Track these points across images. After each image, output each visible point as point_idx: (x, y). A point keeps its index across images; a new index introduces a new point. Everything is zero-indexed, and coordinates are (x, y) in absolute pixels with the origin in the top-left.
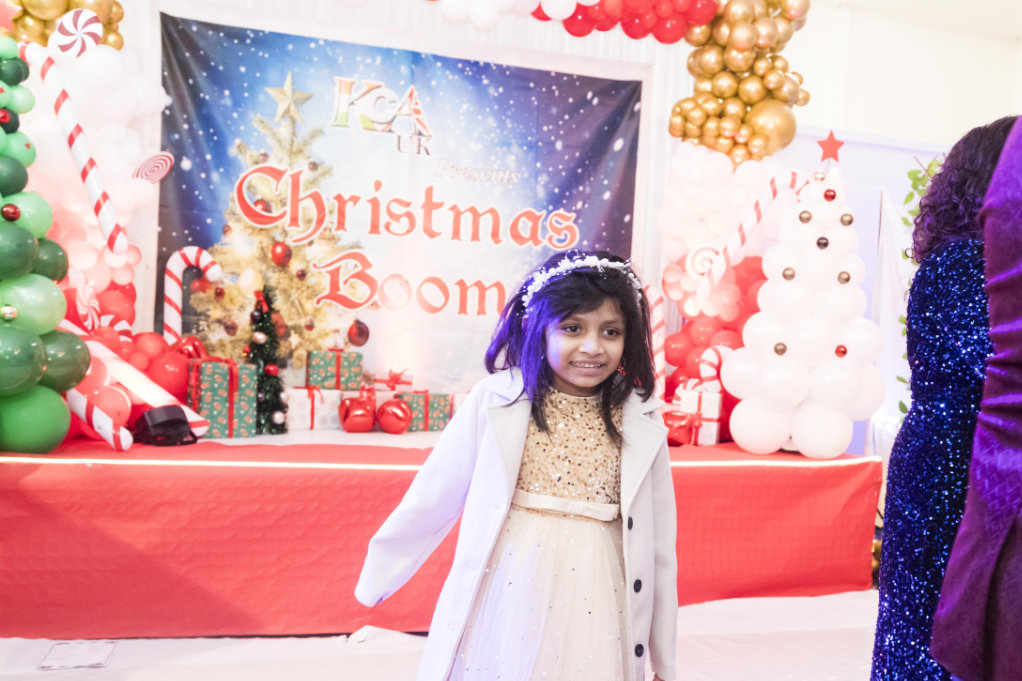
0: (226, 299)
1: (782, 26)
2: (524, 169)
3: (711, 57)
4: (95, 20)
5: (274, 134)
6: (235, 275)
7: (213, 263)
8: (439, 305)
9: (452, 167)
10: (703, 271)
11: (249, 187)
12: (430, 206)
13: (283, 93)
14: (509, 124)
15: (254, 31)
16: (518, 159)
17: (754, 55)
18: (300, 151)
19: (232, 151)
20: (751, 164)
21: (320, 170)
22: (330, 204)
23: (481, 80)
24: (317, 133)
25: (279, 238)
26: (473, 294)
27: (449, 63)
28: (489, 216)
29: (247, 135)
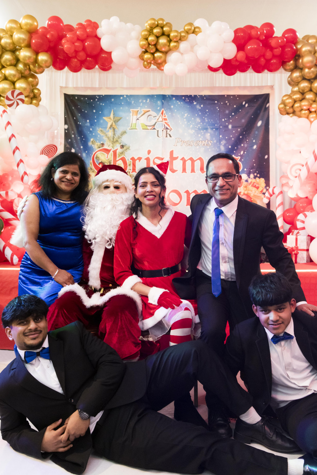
2: (214, 139)
3: (296, 74)
4: (21, 94)
5: (106, 135)
8: (177, 203)
9: (181, 141)
10: (297, 175)
11: (97, 157)
12: (172, 158)
13: (110, 119)
14: (207, 121)
15: (99, 96)
16: (211, 135)
18: (117, 141)
19: (90, 144)
21: (125, 148)
22: (129, 161)
23: (193, 103)
24: (125, 132)
27: (178, 97)
28: (199, 161)
29: (95, 137)
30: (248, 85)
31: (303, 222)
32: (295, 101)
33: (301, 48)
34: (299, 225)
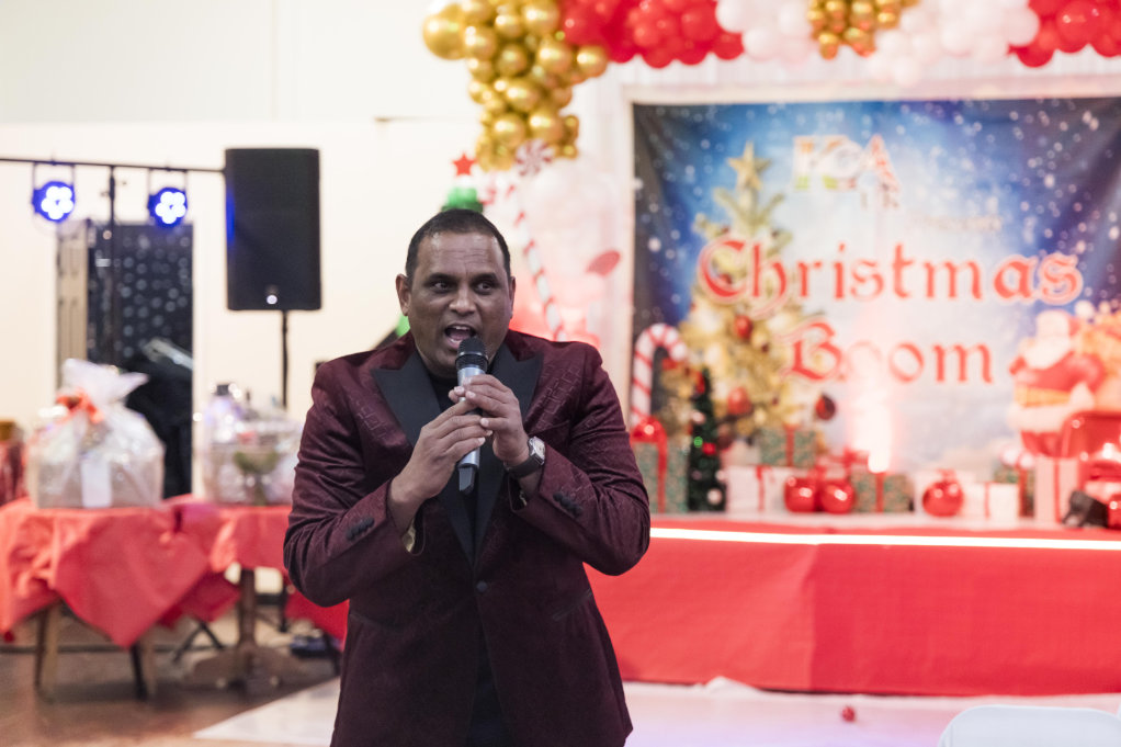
5: (735, 205)
6: (701, 352)
7: (678, 341)
9: (925, 219)
11: (713, 262)
13: (744, 162)
18: (762, 220)
19: (695, 228)
21: (782, 237)
22: (790, 267)
23: (955, 118)
24: (779, 199)
25: (741, 310)
26: (951, 361)
27: (917, 106)
28: (967, 270)
29: (709, 210)
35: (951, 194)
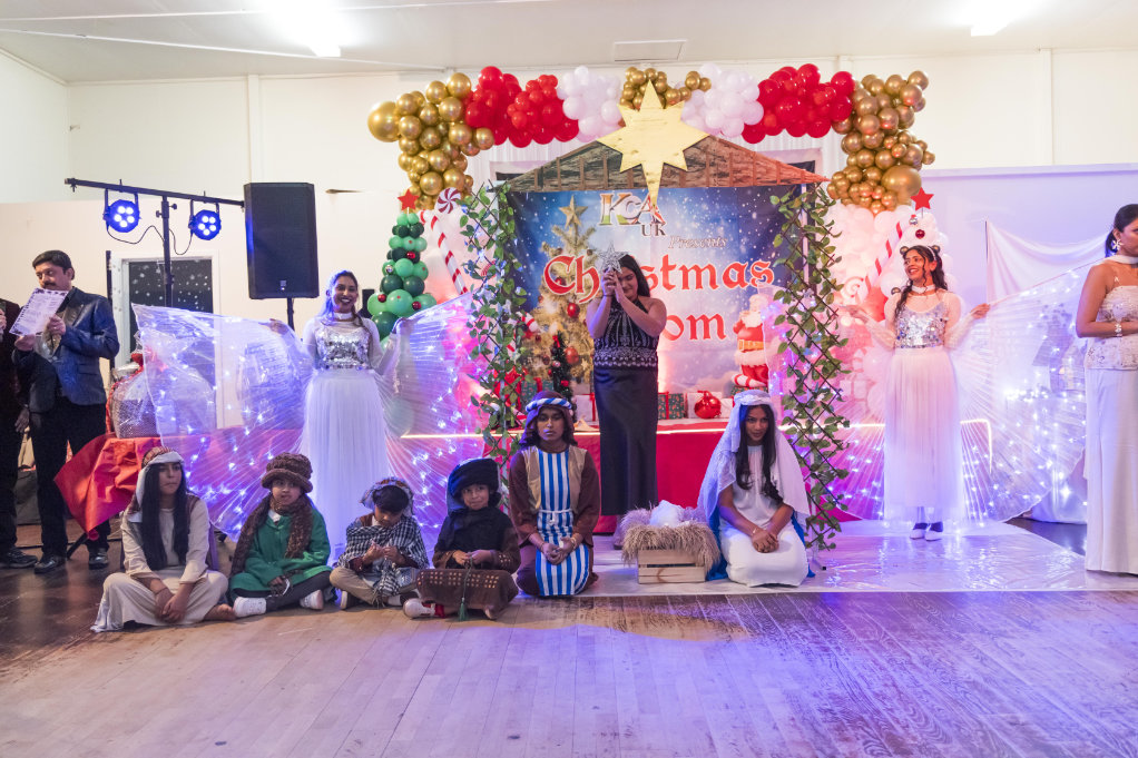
0: (542, 342)
1: (904, 111)
2: (730, 235)
3: (853, 141)
5: (565, 235)
6: (547, 326)
7: (532, 320)
8: (677, 334)
9: (680, 240)
10: (853, 293)
11: (552, 270)
12: (667, 268)
13: (569, 209)
14: (718, 207)
16: (725, 229)
17: (883, 135)
18: (581, 244)
19: (541, 250)
20: (886, 213)
21: (594, 254)
24: (591, 231)
25: (572, 301)
26: (700, 325)
28: (707, 270)
29: (548, 239)
30: (782, 149)
31: (860, 360)
32: (851, 183)
33: (859, 103)
34: (856, 365)
35: (696, 225)
